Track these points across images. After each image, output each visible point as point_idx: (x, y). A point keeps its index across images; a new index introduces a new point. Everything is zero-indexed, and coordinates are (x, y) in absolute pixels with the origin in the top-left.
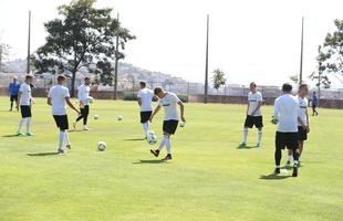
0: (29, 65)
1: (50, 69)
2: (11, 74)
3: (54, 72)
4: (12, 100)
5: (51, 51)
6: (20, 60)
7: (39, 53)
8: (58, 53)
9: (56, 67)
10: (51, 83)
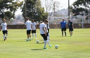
0: (69, 12)
1: (81, 13)
2: (59, 17)
3: (83, 15)
4: (62, 31)
5: (81, 4)
6: (64, 9)
7: (74, 5)
8: (85, 5)
9: (84, 12)
10: (81, 21)
